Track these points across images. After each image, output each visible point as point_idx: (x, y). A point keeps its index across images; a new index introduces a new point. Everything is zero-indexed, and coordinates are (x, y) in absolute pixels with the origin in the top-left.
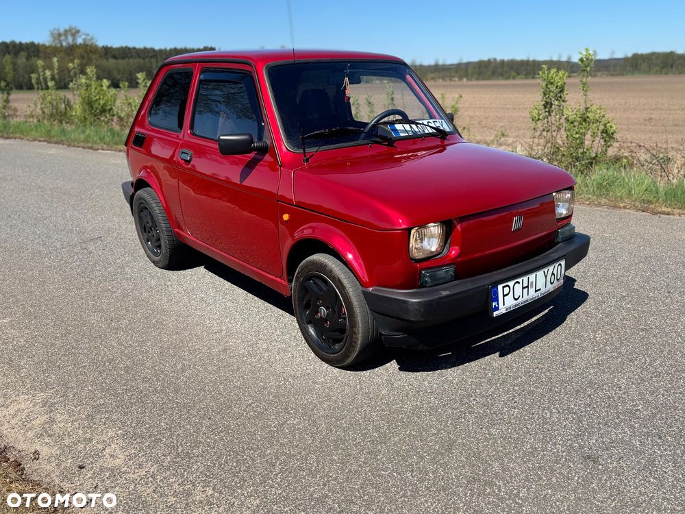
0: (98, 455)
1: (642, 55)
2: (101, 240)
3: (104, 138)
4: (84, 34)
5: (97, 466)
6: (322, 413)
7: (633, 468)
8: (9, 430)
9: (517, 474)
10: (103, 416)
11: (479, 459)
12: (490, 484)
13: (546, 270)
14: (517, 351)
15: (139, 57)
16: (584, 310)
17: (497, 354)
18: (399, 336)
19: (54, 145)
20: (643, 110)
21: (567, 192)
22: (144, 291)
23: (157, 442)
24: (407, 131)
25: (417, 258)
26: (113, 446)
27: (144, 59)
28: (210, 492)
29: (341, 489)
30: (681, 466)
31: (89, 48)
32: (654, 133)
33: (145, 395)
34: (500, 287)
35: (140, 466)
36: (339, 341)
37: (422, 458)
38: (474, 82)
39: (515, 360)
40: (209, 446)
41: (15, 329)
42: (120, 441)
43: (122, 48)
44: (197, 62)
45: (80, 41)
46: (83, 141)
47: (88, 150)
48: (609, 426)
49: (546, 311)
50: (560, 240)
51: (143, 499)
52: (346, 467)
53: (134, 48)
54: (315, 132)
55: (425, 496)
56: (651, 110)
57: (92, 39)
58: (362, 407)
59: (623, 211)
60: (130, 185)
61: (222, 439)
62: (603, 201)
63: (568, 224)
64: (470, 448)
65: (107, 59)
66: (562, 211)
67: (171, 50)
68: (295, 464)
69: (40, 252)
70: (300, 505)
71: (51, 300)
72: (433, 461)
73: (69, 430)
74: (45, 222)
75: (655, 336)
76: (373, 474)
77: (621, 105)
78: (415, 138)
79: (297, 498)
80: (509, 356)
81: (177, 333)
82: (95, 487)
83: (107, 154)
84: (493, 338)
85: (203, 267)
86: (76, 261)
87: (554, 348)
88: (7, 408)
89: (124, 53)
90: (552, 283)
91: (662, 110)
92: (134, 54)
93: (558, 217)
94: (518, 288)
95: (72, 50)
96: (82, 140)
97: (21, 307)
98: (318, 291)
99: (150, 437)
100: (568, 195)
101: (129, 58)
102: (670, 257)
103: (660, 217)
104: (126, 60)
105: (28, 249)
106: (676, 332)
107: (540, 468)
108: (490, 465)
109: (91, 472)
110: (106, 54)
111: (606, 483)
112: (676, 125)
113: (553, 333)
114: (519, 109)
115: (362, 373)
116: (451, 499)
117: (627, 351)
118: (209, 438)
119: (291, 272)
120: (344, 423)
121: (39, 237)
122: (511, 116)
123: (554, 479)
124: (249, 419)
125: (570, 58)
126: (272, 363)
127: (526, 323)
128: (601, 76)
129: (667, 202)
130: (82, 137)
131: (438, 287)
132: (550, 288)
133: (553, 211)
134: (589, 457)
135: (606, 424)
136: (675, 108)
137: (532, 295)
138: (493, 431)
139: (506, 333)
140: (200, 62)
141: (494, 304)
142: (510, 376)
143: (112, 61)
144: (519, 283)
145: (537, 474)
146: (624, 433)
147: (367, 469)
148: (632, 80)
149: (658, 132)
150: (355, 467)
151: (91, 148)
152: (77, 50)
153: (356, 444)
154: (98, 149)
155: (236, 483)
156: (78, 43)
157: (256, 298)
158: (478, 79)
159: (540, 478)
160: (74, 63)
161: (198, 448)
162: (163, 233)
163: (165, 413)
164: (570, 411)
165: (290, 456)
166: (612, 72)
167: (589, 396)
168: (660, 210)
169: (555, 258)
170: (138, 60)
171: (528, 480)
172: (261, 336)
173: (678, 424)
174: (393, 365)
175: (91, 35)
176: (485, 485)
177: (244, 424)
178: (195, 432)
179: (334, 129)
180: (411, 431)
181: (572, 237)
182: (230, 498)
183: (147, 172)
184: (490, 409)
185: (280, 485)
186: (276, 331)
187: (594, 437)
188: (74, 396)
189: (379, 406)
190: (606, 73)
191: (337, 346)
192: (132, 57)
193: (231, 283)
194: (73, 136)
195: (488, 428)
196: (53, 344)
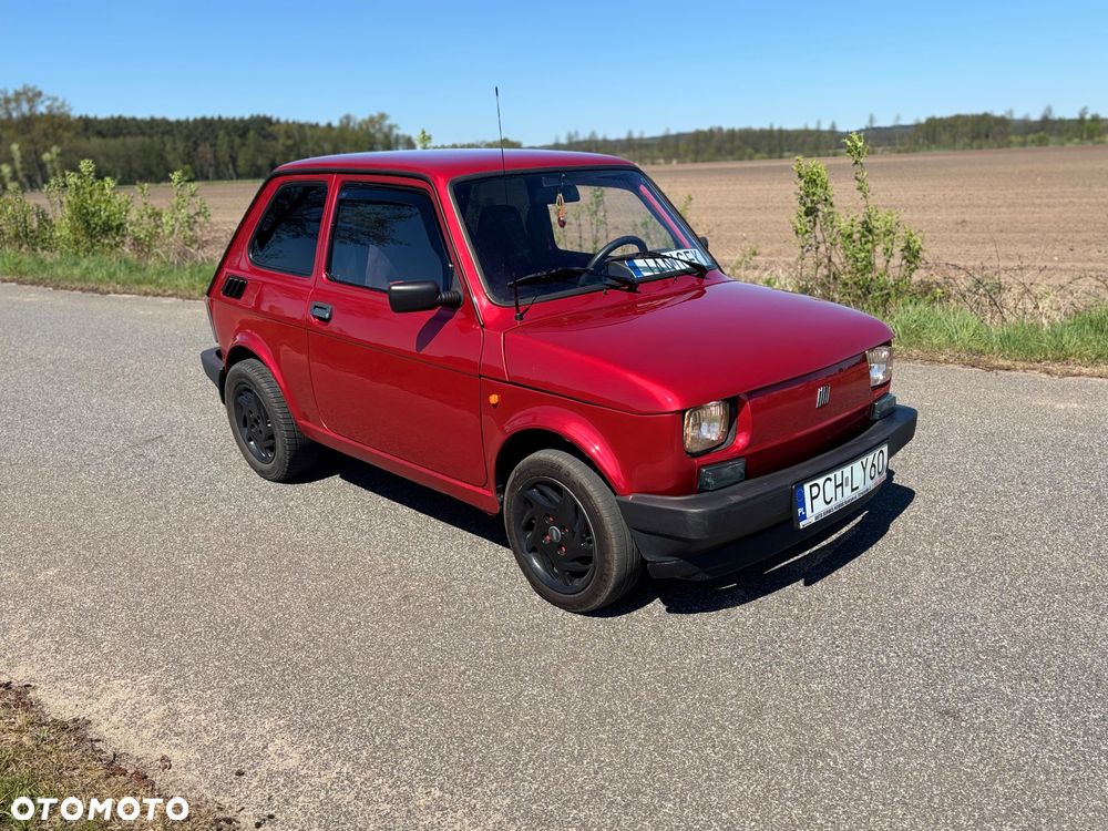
0: (260, 755)
1: (941, 120)
2: (162, 441)
3: (115, 273)
4: (48, 99)
5: (263, 770)
6: (570, 678)
7: (1006, 723)
8: (112, 731)
9: (855, 741)
10: (249, 702)
11: (801, 723)
12: (822, 755)
13: (864, 460)
14: (829, 577)
15: (143, 133)
16: (912, 514)
17: (801, 582)
18: (671, 561)
19: (28, 287)
20: (951, 207)
21: (883, 348)
22: (256, 516)
23: (341, 733)
24: (650, 269)
25: (695, 451)
26: (277, 742)
27: (151, 136)
28: (438, 794)
29: (621, 776)
30: (1067, 716)
31: (56, 120)
32: (971, 244)
33: (304, 669)
34: (807, 487)
35: (326, 766)
36: (580, 574)
37: (723, 728)
38: (690, 166)
39: (827, 589)
40: (419, 733)
41: (69, 584)
42: (287, 735)
43: (112, 119)
44: (334, 173)
45: (42, 109)
46: (79, 280)
47: (91, 294)
48: (968, 671)
49: (859, 518)
50: (877, 416)
51: (344, 810)
52: (621, 747)
53: (134, 119)
54: (529, 276)
55: (737, 777)
56: (963, 207)
57: (63, 105)
58: (625, 665)
59: (944, 367)
60: (214, 355)
61: (435, 722)
62: (915, 352)
63: (886, 394)
64: (787, 712)
65: (88, 138)
66: (877, 375)
67: (195, 120)
68: (548, 748)
69: (69, 464)
70: (569, 801)
71: (112, 537)
72: (739, 732)
73: (203, 724)
74: (61, 415)
75: (1012, 545)
76: (660, 754)
77: (918, 199)
78: (664, 278)
79: (562, 793)
80: (818, 584)
82: (269, 799)
83: (126, 300)
84: (792, 560)
85: (338, 476)
86: (133, 476)
87: (879, 569)
88: (98, 700)
89: (117, 128)
90: (872, 478)
91: (979, 206)
92: (134, 130)
93: (873, 384)
94: (830, 486)
95: (27, 124)
96: (77, 277)
97: (68, 550)
98: (546, 503)
99: (329, 726)
100: (885, 354)
101: (125, 135)
102: (1018, 432)
103: (997, 374)
104: (121, 139)
105: (47, 461)
106: (1040, 539)
107: (884, 731)
109: (256, 779)
110: (86, 129)
111: (974, 743)
112: (1002, 231)
113: (874, 548)
114: (766, 208)
115: (616, 619)
116: (772, 779)
117: (978, 569)
118: (415, 722)
119: (502, 477)
120: (604, 689)
121: (60, 441)
122: (756, 221)
123: (905, 743)
124: (467, 692)
125: (833, 126)
126: (481, 611)
127: (834, 537)
128: (882, 153)
129: (1004, 351)
130: (77, 272)
131: (723, 491)
132: (871, 485)
133: (867, 375)
134: (947, 713)
135: (963, 668)
136: (998, 204)
137: (847, 495)
138: (814, 686)
139: (808, 552)
140: (340, 173)
141: (800, 510)
142: (824, 612)
143: (95, 141)
144: (830, 479)
145: (881, 738)
146: (988, 678)
147: (651, 748)
148: (930, 159)
149: (978, 242)
150: (633, 746)
151: (95, 291)
152: (37, 125)
153: (628, 717)
154: (109, 293)
155: (471, 779)
156: (38, 113)
157: (432, 519)
158: (695, 161)
159: (887, 744)
160: (50, 152)
161: (404, 735)
162: (280, 427)
163: (341, 692)
164: (912, 653)
165: (539, 739)
166: (898, 147)
167: (936, 631)
168: (996, 364)
169: (875, 442)
170: (140, 138)
171: (869, 748)
172: (455, 575)
173: (1058, 662)
174: (657, 606)
175: (61, 100)
176: (815, 756)
177: (463, 700)
178: (392, 715)
179: (554, 271)
180: (701, 694)
181: (893, 412)
182: (468, 799)
183: (248, 334)
184: (805, 658)
185: (534, 778)
186: (475, 566)
187: (950, 686)
188: (196, 676)
189: (650, 664)
190: (889, 148)
191: (577, 583)
192: (130, 133)
193: (389, 498)
194: (60, 271)
195: (804, 683)
196: (138, 604)
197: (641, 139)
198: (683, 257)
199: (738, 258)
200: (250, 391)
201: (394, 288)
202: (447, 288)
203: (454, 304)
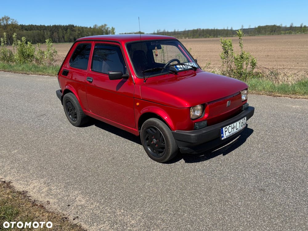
0: (74, 201)
1: (262, 27)
2: (45, 115)
3: (31, 69)
4: (12, 19)
5: (75, 205)
6: (159, 180)
7: (278, 193)
8: (33, 194)
9: (236, 197)
10: (71, 186)
11: (222, 193)
12: (227, 201)
13: (240, 121)
14: (230, 153)
16: (253, 136)
17: (222, 155)
18: (186, 149)
19: (7, 72)
20: (265, 51)
21: (245, 90)
22: (72, 136)
23: (96, 195)
25: (193, 118)
26: (79, 197)
27: (40, 30)
28: (123, 211)
29: (173, 207)
30: (294, 191)
31: (14, 26)
32: (270, 62)
33: (86, 178)
34: (224, 128)
35: (92, 204)
36: (161, 152)
37: (201, 194)
38: (191, 39)
39: (229, 157)
40: (117, 195)
41: (21, 154)
42: (81, 195)
44: (93, 41)
45: (10, 22)
46: (21, 71)
47: (24, 75)
48: (267, 179)
49: (238, 137)
50: (243, 109)
51: (97, 215)
52: (173, 199)
53: (36, 25)
54: (148, 70)
55: (204, 207)
56: (268, 51)
57: (16, 21)
58: (174, 177)
59: (262, 96)
60: (60, 92)
61: (122, 192)
62: (254, 92)
63: (246, 103)
64: (218, 189)
65: (23, 31)
66: (244, 98)
67: (53, 26)
68: (153, 199)
69: (20, 122)
70: (158, 213)
71: (32, 142)
72: (205, 195)
73: (59, 192)
74: (17, 108)
75: (280, 145)
76: (183, 201)
77: (255, 49)
79: (157, 211)
80: (227, 155)
81: (91, 153)
82: (77, 212)
83: (34, 76)
84: (220, 148)
85: (94, 125)
86: (37, 125)
87: (243, 151)
88: (29, 186)
89: (31, 28)
90: (242, 126)
91: (272, 51)
92: (36, 28)
93: (242, 100)
94: (230, 128)
95: (6, 27)
97: (20, 145)
98: (152, 133)
99: (93, 193)
100: (246, 92)
102: (282, 114)
103: (277, 98)
104: (32, 31)
105: (14, 121)
106: (288, 143)
107: (244, 195)
108: (226, 195)
109: (73, 207)
110: (22, 28)
111: (269, 198)
112: (278, 58)
113: (242, 145)
114: (213, 51)
115: (171, 164)
116: (214, 207)
117: (271, 151)
118: (116, 192)
119: (140, 125)
120: (168, 183)
121: (17, 115)
122: (210, 55)
123: (250, 198)
124: (131, 184)
125: (232, 28)
126: (134, 162)
127: (231, 142)
129: (279, 91)
130: (20, 68)
131: (201, 129)
132: (241, 128)
133: (241, 98)
134: (262, 190)
135: (266, 178)
136: (278, 50)
137: (235, 131)
138: (225, 183)
139: (224, 146)
140: (95, 41)
141: (222, 135)
142: (228, 163)
143: (25, 31)
144: (230, 126)
146: (273, 180)
147: (181, 199)
149: (272, 61)
150: (176, 199)
151: (26, 74)
152: (9, 27)
153: (174, 191)
154: (29, 74)
155: (132, 207)
156: (9, 24)
158: (193, 38)
159: (245, 198)
161: (113, 196)
162: (78, 112)
163: (96, 184)
164: (252, 174)
165: (150, 197)
167: (259, 168)
168: (276, 95)
169: (243, 116)
170: (37, 31)
171: (240, 199)
172: (127, 152)
173: (292, 176)
174: (182, 161)
175: (15, 20)
177: (129, 186)
178: (110, 190)
179: (154, 68)
180: (194, 185)
181: (248, 108)
182: (131, 213)
183: (69, 86)
184: (223, 175)
185: (149, 207)
186: (132, 150)
187: (262, 183)
188: (56, 179)
189: (181, 176)
190: (247, 35)
191: (161, 154)
194: (16, 68)
195: (223, 182)
196: (40, 160)
197: (178, 32)
198: (190, 65)
199: (205, 65)
200: (70, 102)
201: (110, 73)
202: (125, 73)
203: (127, 78)
